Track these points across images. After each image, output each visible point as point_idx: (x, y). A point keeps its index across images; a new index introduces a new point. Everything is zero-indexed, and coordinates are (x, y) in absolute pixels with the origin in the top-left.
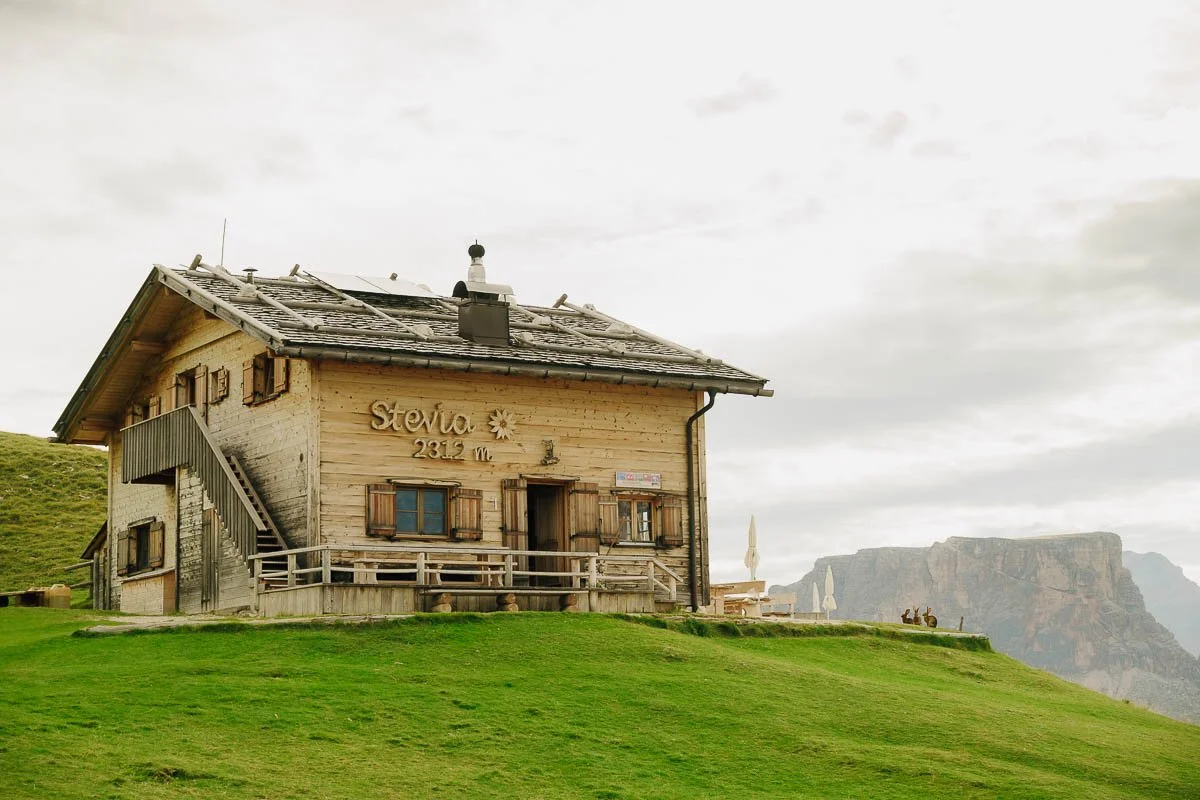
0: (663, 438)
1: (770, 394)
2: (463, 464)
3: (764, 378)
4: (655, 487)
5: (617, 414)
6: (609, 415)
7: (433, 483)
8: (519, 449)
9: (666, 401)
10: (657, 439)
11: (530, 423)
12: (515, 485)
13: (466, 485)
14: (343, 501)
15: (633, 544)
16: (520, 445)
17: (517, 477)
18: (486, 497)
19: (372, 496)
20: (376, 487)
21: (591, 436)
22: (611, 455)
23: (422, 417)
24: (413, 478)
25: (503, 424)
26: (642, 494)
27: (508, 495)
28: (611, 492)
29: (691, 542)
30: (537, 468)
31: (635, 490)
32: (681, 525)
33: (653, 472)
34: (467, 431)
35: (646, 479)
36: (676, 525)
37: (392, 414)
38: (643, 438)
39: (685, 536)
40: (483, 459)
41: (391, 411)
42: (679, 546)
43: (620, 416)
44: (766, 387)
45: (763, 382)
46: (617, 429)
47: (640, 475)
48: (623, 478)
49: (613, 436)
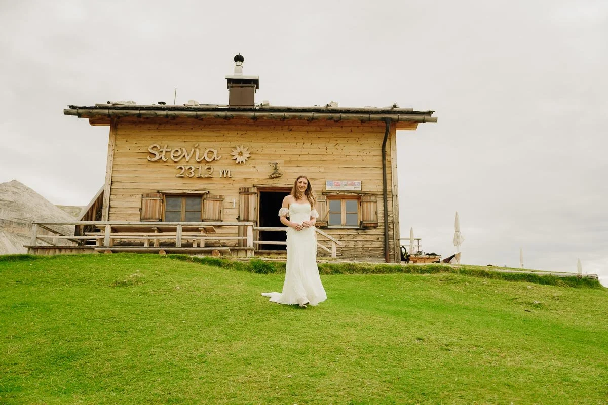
0: (364, 158)
1: (435, 120)
2: (212, 180)
3: (431, 110)
4: (356, 189)
5: (328, 145)
6: (322, 146)
7: (189, 192)
8: (254, 170)
9: (366, 135)
10: (360, 158)
11: (263, 153)
12: (248, 192)
13: (213, 192)
14: (126, 205)
15: (342, 227)
16: (254, 167)
17: (251, 186)
18: (227, 200)
19: (144, 201)
20: (148, 195)
21: (307, 159)
22: (322, 170)
23: (182, 152)
24: (176, 190)
25: (241, 154)
26: (346, 194)
27: (243, 197)
28: (323, 193)
29: (386, 224)
30: (267, 180)
31: (340, 192)
32: (376, 213)
33: (356, 180)
34: (214, 159)
35: (349, 185)
36: (373, 213)
37: (162, 151)
38: (348, 159)
39: (381, 221)
40: (225, 176)
41: (161, 150)
42: (375, 228)
43: (331, 146)
44: (433, 115)
45: (430, 113)
46: (327, 154)
47: (345, 182)
48: (331, 184)
49: (324, 158)
